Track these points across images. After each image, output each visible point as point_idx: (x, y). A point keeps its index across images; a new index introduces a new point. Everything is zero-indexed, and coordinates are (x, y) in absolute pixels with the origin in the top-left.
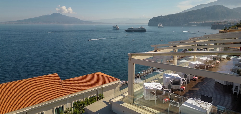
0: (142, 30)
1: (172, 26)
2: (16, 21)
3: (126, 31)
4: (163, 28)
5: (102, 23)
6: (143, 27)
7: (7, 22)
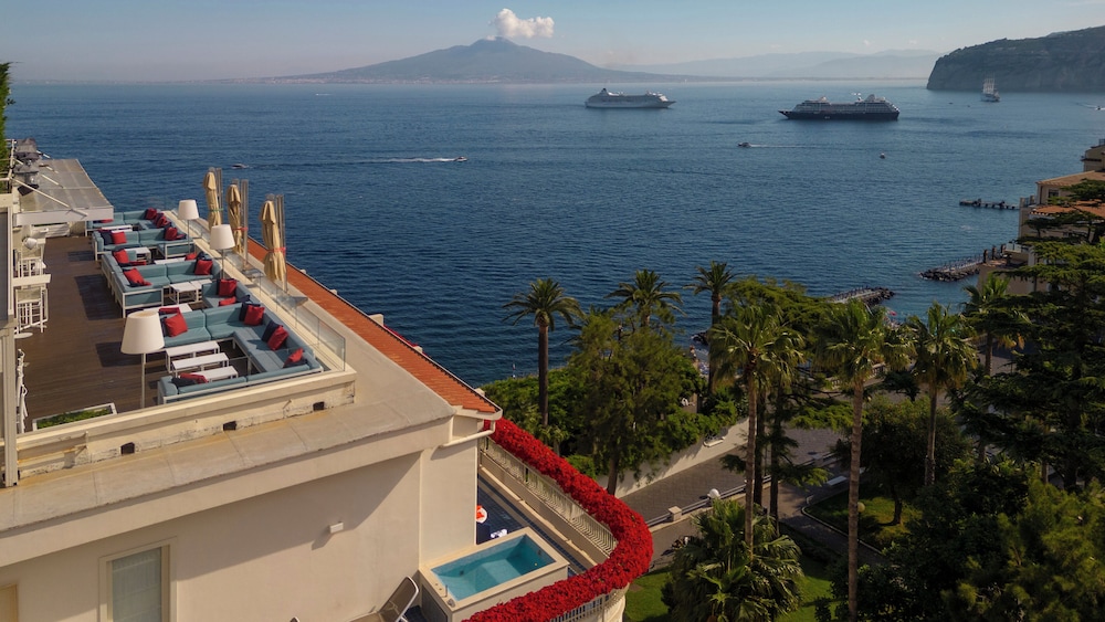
0: (875, 114)
1: (1068, 89)
2: (334, 74)
3: (786, 114)
4: (997, 101)
5: (691, 78)
6: (880, 97)
7: (301, 77)
